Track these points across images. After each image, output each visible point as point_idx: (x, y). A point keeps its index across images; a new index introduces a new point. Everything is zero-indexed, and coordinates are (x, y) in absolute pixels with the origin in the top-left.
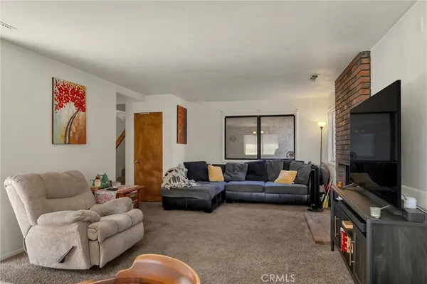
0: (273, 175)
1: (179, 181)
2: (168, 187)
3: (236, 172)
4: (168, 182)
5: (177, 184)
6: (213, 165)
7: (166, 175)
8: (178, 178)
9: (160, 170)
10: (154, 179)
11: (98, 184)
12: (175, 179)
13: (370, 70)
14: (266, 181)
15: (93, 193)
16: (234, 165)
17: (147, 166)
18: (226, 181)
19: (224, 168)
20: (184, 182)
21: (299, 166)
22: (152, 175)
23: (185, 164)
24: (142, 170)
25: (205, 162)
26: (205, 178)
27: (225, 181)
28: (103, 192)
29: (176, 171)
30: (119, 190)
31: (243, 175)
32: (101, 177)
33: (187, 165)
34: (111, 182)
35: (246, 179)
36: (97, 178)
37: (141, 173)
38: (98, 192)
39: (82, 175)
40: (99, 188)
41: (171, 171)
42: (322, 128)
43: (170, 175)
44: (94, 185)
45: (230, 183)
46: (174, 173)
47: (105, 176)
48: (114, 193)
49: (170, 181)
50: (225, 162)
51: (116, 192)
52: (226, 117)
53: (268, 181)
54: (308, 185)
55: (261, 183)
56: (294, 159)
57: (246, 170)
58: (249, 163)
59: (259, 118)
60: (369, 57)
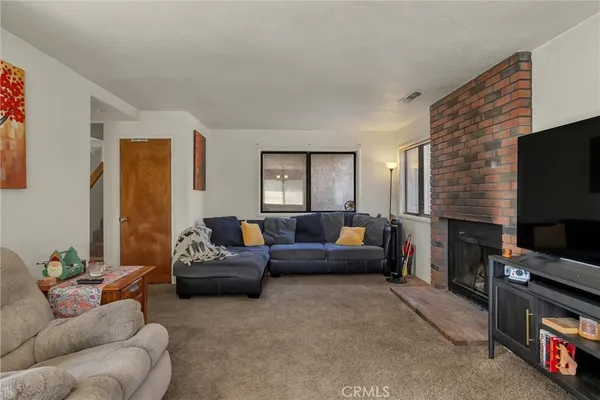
0: (333, 234)
1: (203, 250)
2: (187, 261)
3: (281, 231)
4: (185, 253)
5: (200, 255)
6: (249, 222)
7: (181, 240)
8: (201, 244)
9: (167, 231)
10: (157, 247)
11: (56, 270)
12: (197, 246)
13: (530, 80)
14: (323, 242)
15: (46, 293)
16: (276, 221)
17: (143, 227)
18: (268, 244)
19: (262, 225)
20: (212, 250)
21: (365, 221)
22: (153, 240)
23: (205, 220)
24: (135, 232)
25: (235, 218)
26: (237, 241)
27: (266, 244)
28: (68, 290)
29: (197, 234)
30: (106, 283)
31: (290, 235)
32: (63, 255)
33: (208, 222)
34: (84, 263)
35: (297, 241)
36: (55, 259)
37: (132, 238)
38: (57, 290)
39: (17, 257)
40: (59, 280)
41: (189, 234)
42: (391, 170)
43: (188, 241)
44: (45, 273)
45: (274, 247)
46: (193, 237)
47: (71, 252)
48: (95, 292)
49: (188, 250)
50: (262, 217)
51: (101, 288)
52: (263, 153)
53: (325, 242)
54: (383, 246)
55: (319, 246)
56: (355, 211)
57: (295, 227)
58: (298, 218)
59: (309, 155)
60: (529, 61)
